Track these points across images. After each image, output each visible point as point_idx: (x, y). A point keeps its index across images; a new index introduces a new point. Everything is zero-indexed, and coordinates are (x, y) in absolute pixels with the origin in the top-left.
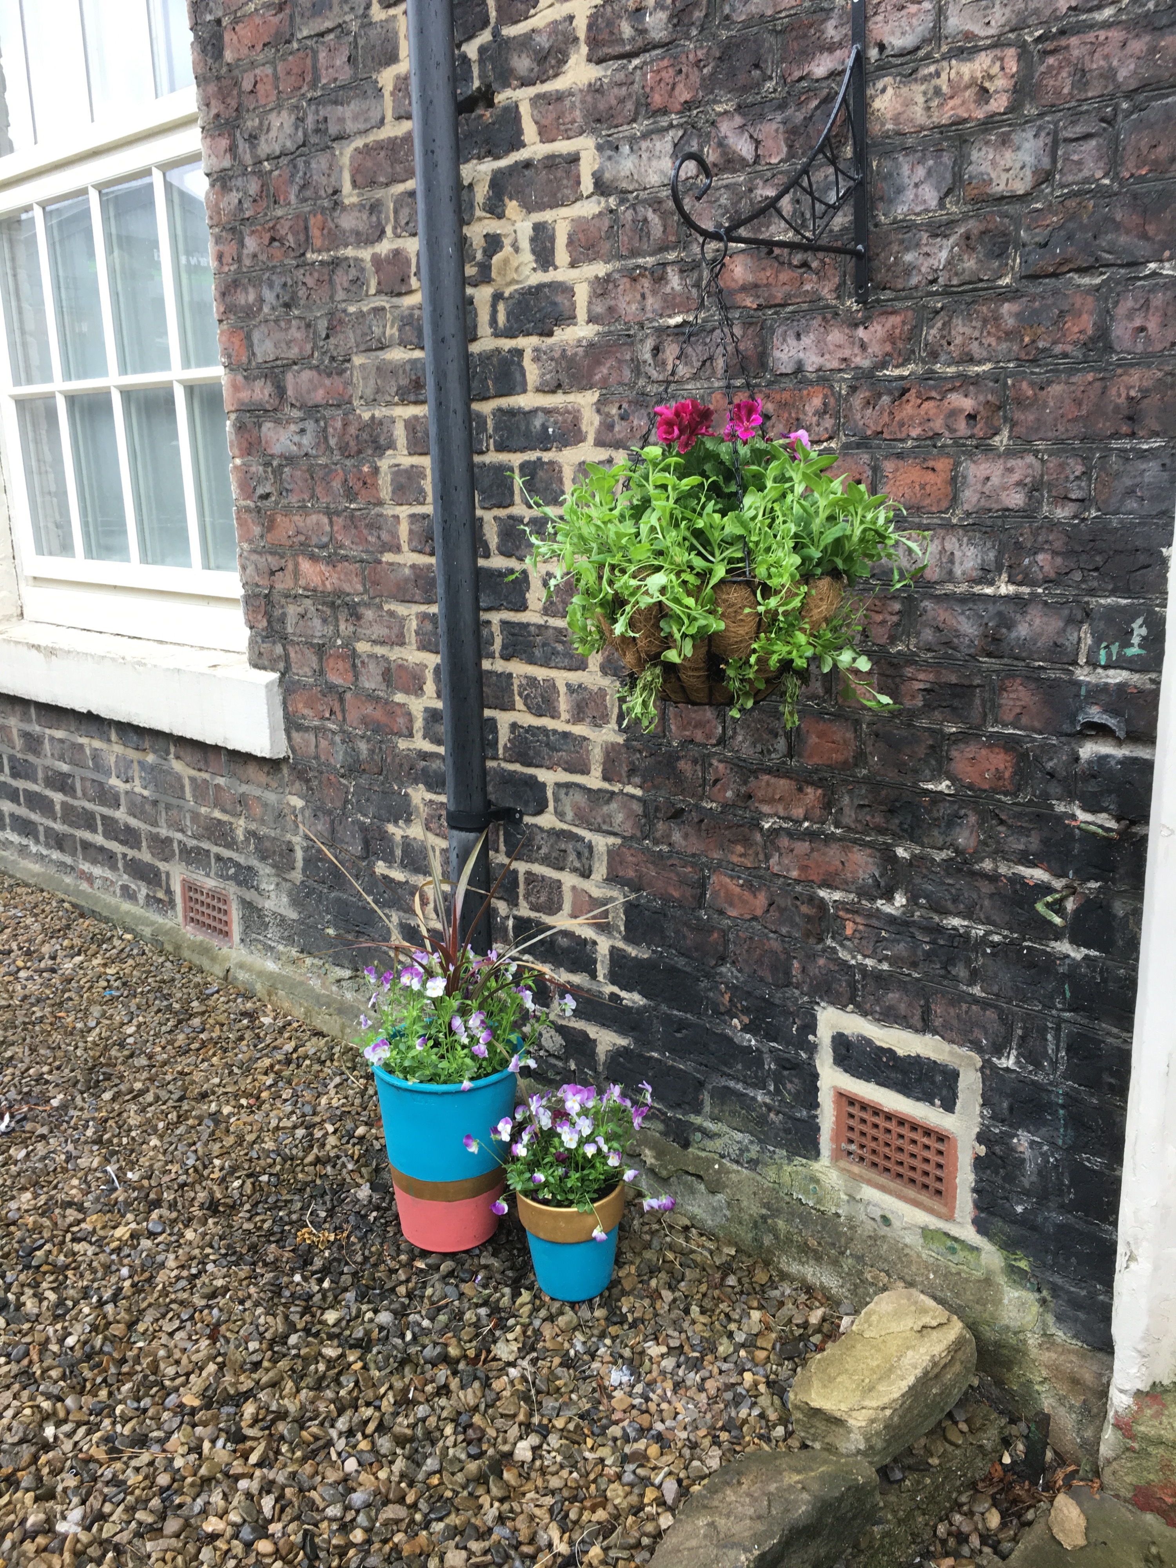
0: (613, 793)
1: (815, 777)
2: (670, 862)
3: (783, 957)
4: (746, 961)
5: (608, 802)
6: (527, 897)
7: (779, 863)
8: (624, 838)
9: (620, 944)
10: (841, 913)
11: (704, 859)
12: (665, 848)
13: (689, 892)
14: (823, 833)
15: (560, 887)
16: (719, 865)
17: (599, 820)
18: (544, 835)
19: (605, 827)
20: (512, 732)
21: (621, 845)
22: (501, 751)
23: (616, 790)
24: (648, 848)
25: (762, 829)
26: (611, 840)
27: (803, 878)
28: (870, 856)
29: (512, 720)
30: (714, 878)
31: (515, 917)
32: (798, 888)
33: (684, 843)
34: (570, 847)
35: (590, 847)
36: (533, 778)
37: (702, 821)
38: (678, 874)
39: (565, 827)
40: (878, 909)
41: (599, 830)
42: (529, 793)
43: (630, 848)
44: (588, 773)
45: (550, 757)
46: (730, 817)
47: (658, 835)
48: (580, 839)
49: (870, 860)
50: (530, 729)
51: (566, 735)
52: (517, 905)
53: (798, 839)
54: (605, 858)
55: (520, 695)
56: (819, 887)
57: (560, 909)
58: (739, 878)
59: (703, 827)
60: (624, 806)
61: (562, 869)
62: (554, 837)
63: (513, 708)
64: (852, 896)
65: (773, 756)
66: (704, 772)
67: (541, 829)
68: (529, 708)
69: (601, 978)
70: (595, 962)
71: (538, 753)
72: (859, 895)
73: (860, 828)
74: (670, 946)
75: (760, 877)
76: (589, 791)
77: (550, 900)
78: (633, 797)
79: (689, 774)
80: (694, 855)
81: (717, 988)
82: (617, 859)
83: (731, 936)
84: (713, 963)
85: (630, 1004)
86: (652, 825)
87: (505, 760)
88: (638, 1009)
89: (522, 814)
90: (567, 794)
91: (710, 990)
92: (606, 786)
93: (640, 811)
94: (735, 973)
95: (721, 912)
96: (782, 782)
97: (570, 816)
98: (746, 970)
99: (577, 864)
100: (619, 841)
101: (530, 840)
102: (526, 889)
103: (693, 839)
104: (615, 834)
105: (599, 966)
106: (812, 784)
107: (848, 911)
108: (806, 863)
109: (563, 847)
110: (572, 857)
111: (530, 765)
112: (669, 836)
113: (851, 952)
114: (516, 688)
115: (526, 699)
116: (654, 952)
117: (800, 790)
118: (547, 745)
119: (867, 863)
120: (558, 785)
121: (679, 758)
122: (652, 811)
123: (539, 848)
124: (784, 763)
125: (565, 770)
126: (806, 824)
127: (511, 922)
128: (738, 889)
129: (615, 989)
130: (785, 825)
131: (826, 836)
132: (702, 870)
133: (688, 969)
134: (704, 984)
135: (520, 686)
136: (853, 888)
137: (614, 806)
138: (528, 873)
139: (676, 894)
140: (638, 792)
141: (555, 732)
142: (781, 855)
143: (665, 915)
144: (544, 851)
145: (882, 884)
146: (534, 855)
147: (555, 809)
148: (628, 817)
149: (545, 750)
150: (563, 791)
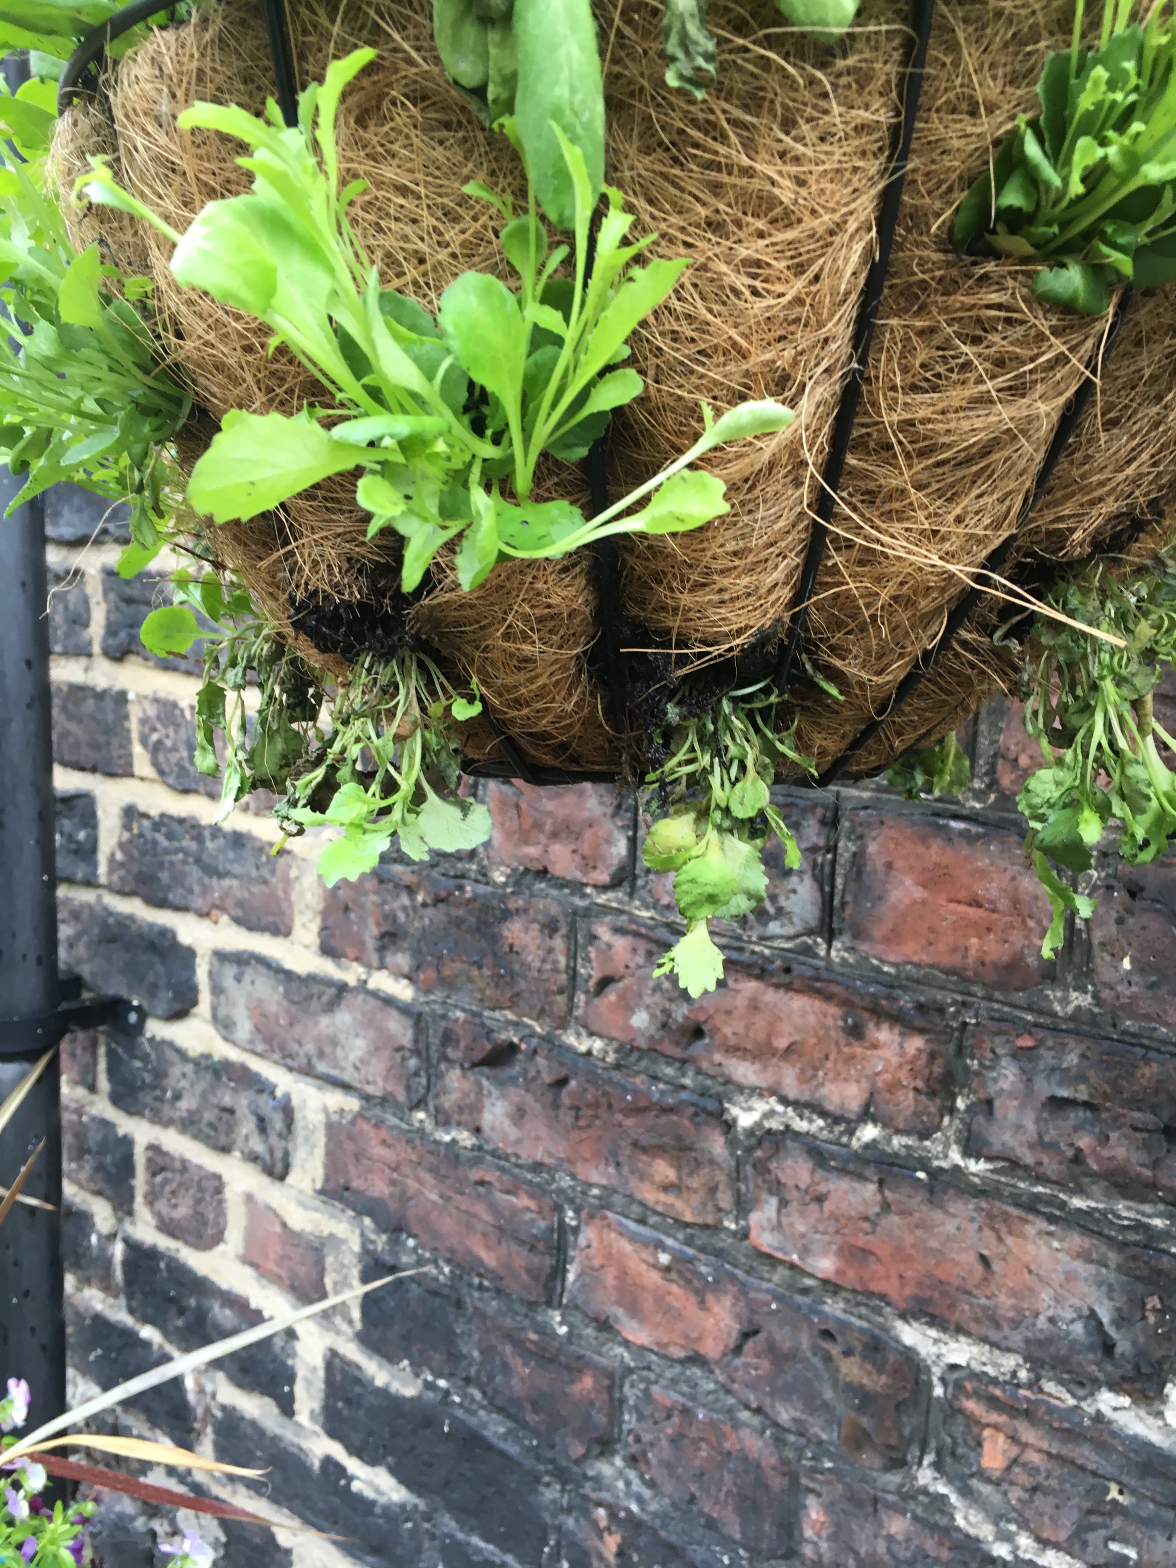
0: (342, 988)
1: (906, 1001)
2: (475, 1175)
3: (777, 1483)
4: (670, 1467)
5: (331, 1006)
6: (151, 1199)
7: (778, 1227)
8: (367, 1098)
9: (351, 1351)
10: (971, 1405)
11: (566, 1182)
12: (466, 1139)
13: (521, 1258)
14: (924, 1164)
15: (219, 1190)
16: (605, 1203)
17: (310, 1048)
18: (189, 1068)
19: (322, 1067)
20: (127, 827)
21: (360, 1115)
22: (102, 869)
23: (352, 981)
24: (421, 1132)
25: (729, 1126)
26: (336, 1100)
27: (851, 1279)
28: (1085, 1256)
29: (127, 800)
30: (588, 1235)
31: (127, 1241)
32: (834, 1307)
33: (513, 1132)
34: (243, 1102)
35: (287, 1110)
36: (167, 935)
37: (562, 1082)
38: (494, 1208)
39: (234, 1055)
40: (1099, 1417)
41: (307, 1071)
42: (160, 969)
43: (379, 1124)
44: (287, 934)
45: (206, 890)
46: (639, 1081)
47: (448, 1101)
48: (263, 1087)
49: (1083, 1269)
50: (164, 822)
51: (238, 840)
52: (130, 1213)
53: (843, 1171)
54: (321, 1139)
55: (144, 741)
56: (903, 1316)
57: (218, 1238)
58: (660, 1246)
59: (565, 1098)
60: (369, 1022)
61: (225, 1150)
62: (209, 1077)
63: (129, 774)
64: (1010, 1362)
65: (774, 928)
66: (572, 956)
67: (182, 1054)
68: (161, 773)
69: (303, 1416)
70: (291, 1379)
71: (179, 879)
72: (1035, 1363)
73: (1052, 1166)
74: (468, 1380)
75: (719, 1253)
76: (288, 976)
77: (199, 1217)
78: (389, 1001)
79: (533, 958)
80: (537, 1167)
81: (586, 1513)
82: (349, 1146)
83: (631, 1393)
84: (578, 1450)
85: (369, 1494)
86: (434, 1076)
87: (110, 888)
88: (387, 1509)
89: (143, 1015)
90: (238, 979)
91: (569, 1510)
92: (327, 968)
93: (405, 1036)
94: (637, 1486)
95: (605, 1325)
96: (798, 1003)
97: (244, 1029)
98: (668, 1487)
99: (257, 1146)
100: (353, 1104)
101: (160, 1075)
102: (150, 1183)
103: (538, 1126)
104: (346, 1087)
105: (299, 1389)
106: (896, 1019)
107: (993, 1403)
108: (862, 1240)
109: (227, 1100)
110: (247, 1126)
111: (161, 903)
112: (476, 1108)
113: (997, 1518)
114: (134, 725)
115: (155, 750)
116: (430, 1386)
117: (856, 1032)
118: (198, 861)
119: (1070, 1277)
120: (221, 956)
121: (506, 915)
122: (435, 1041)
123: (177, 1097)
124: (808, 951)
125: (238, 921)
126: (869, 1132)
127: (118, 1250)
128: (654, 1278)
129: (337, 1451)
130: (801, 1125)
131: (935, 1174)
132: (558, 1209)
133: (513, 1449)
134: (551, 1493)
135: (144, 721)
136: (1016, 1339)
137: (343, 1018)
138: (154, 1148)
139: (489, 1259)
140: (404, 991)
141: (216, 831)
142: (783, 1203)
143: (459, 1304)
144: (185, 1105)
145: (1123, 1346)
146: (167, 1111)
147: (214, 1009)
148: (375, 1050)
149: (195, 872)
150: (230, 971)
